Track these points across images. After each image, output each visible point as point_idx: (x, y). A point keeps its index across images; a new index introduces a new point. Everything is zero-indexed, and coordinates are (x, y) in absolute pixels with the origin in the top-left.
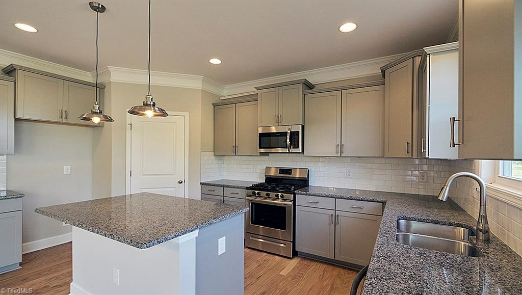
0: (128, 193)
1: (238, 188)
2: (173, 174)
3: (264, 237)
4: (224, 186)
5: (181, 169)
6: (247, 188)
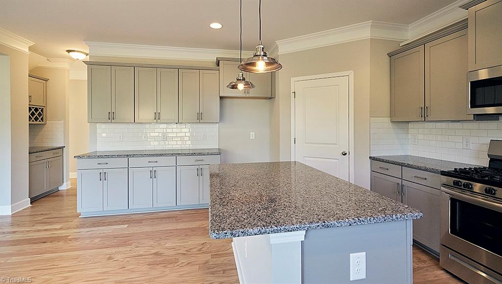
0: (293, 160)
1: (426, 170)
2: (336, 144)
3: (488, 269)
4: (402, 165)
5: (345, 137)
6: (443, 173)
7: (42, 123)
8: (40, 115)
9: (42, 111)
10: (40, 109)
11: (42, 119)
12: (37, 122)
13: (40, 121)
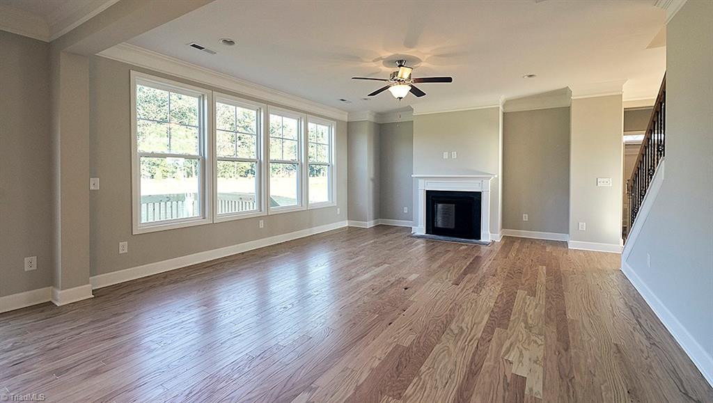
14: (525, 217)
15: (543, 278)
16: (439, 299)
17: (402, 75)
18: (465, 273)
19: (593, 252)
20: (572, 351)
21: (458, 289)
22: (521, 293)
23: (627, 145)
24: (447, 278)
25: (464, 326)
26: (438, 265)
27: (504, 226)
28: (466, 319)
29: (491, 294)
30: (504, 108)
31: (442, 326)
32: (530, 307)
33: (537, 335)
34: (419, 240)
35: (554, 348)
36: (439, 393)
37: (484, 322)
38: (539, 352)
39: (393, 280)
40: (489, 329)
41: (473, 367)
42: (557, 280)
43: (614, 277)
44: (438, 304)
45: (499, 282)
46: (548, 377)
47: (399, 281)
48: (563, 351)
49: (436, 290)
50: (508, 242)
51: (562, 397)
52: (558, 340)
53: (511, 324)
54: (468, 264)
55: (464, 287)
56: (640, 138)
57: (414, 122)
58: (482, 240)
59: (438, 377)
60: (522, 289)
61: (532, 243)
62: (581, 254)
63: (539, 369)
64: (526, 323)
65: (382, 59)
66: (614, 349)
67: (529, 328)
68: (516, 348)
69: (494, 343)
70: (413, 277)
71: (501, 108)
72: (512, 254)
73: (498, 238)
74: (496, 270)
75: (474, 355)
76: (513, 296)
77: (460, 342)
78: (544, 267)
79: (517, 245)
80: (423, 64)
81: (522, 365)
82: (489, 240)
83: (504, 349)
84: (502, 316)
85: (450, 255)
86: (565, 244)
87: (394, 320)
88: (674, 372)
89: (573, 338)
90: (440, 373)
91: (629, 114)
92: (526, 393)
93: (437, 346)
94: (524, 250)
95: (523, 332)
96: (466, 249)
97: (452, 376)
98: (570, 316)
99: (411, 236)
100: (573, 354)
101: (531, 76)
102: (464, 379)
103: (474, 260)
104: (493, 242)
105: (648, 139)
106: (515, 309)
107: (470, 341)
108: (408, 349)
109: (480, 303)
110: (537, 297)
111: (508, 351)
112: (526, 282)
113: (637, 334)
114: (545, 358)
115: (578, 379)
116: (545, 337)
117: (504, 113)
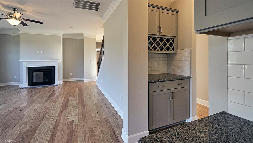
7: (173, 52)
8: (171, 45)
9: (173, 41)
10: (171, 39)
11: (173, 49)
12: (169, 52)
13: (171, 51)
14: (71, 74)
15: (77, 92)
16: (39, 109)
17: (15, 15)
18: (49, 97)
19: (90, 82)
20: (85, 109)
21: (47, 103)
22: (71, 98)
23: (98, 52)
24: (41, 101)
25: (51, 114)
26: (36, 97)
27: (63, 78)
28: (52, 112)
29: (61, 101)
30: (63, 36)
31: (42, 118)
32: (73, 101)
33: (76, 108)
34: (24, 90)
35: (81, 109)
36: (44, 139)
37: (59, 111)
38: (77, 112)
39: (12, 109)
40: (61, 112)
41: (56, 125)
42: (81, 91)
43: (95, 87)
44: (38, 111)
45: (63, 97)
46: (80, 117)
47: (16, 109)
48: (83, 109)
49: (37, 106)
50: (65, 83)
51: (83, 120)
52: (82, 107)
53: (68, 108)
54: (50, 94)
55: (50, 102)
56: (99, 50)
57: (20, 36)
58: (55, 84)
59: (42, 134)
60: (71, 97)
61: (73, 82)
62: (87, 83)
63: (77, 117)
64: (73, 106)
65: (2, 4)
66: (95, 104)
67: (73, 107)
68: (70, 114)
69: (63, 116)
70: (24, 105)
71: (62, 36)
72: (67, 87)
73: (61, 82)
74: (62, 93)
75: (56, 122)
76: (68, 99)
77: (50, 120)
78: (77, 89)
79: (68, 84)
80: (27, 13)
81: (72, 118)
82: (58, 84)
83: (66, 116)
84: (65, 107)
85: (42, 92)
86: (83, 81)
87: (16, 125)
88: (106, 104)
89: (85, 105)
90: (43, 133)
91: (98, 43)
92: (74, 124)
93: (41, 125)
94: (71, 85)
95: (72, 109)
96: (49, 89)
97: (48, 132)
98: (85, 100)
99: (20, 89)
100: (86, 109)
101: (72, 28)
102: (53, 130)
103: (53, 92)
104: (60, 84)
105: (101, 51)
106: (69, 103)
107: (54, 118)
108: (27, 132)
109: (57, 105)
110: (76, 98)
111: (68, 115)
112: (72, 94)
113: (99, 99)
114: (78, 113)
115: (87, 114)
116: (78, 108)
117: (63, 38)
